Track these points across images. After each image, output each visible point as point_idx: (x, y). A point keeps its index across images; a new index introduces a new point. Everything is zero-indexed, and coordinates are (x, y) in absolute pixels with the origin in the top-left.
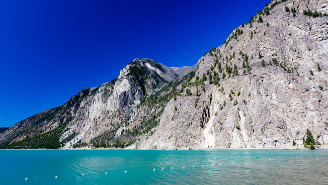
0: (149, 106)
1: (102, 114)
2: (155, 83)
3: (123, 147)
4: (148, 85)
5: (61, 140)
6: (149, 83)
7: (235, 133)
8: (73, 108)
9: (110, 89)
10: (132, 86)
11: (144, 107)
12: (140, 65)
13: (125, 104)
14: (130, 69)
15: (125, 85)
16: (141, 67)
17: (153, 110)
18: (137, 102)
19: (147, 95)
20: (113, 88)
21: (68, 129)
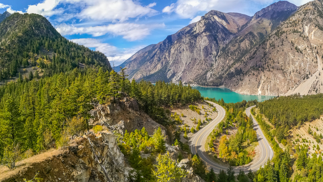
0: (225, 59)
1: (191, 60)
2: (224, 36)
3: (217, 86)
4: (219, 39)
5: (168, 77)
6: (220, 37)
7: (266, 91)
8: (167, 54)
9: (194, 42)
10: (210, 42)
11: (222, 59)
12: (211, 20)
13: (207, 55)
14: (205, 24)
15: (205, 41)
16: (212, 22)
17: (228, 61)
18: (214, 53)
19: (220, 47)
20: (195, 41)
21: (169, 70)
